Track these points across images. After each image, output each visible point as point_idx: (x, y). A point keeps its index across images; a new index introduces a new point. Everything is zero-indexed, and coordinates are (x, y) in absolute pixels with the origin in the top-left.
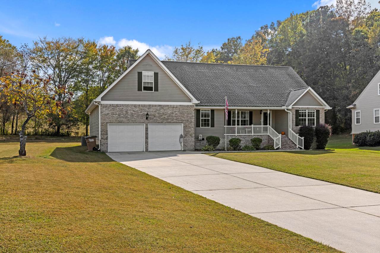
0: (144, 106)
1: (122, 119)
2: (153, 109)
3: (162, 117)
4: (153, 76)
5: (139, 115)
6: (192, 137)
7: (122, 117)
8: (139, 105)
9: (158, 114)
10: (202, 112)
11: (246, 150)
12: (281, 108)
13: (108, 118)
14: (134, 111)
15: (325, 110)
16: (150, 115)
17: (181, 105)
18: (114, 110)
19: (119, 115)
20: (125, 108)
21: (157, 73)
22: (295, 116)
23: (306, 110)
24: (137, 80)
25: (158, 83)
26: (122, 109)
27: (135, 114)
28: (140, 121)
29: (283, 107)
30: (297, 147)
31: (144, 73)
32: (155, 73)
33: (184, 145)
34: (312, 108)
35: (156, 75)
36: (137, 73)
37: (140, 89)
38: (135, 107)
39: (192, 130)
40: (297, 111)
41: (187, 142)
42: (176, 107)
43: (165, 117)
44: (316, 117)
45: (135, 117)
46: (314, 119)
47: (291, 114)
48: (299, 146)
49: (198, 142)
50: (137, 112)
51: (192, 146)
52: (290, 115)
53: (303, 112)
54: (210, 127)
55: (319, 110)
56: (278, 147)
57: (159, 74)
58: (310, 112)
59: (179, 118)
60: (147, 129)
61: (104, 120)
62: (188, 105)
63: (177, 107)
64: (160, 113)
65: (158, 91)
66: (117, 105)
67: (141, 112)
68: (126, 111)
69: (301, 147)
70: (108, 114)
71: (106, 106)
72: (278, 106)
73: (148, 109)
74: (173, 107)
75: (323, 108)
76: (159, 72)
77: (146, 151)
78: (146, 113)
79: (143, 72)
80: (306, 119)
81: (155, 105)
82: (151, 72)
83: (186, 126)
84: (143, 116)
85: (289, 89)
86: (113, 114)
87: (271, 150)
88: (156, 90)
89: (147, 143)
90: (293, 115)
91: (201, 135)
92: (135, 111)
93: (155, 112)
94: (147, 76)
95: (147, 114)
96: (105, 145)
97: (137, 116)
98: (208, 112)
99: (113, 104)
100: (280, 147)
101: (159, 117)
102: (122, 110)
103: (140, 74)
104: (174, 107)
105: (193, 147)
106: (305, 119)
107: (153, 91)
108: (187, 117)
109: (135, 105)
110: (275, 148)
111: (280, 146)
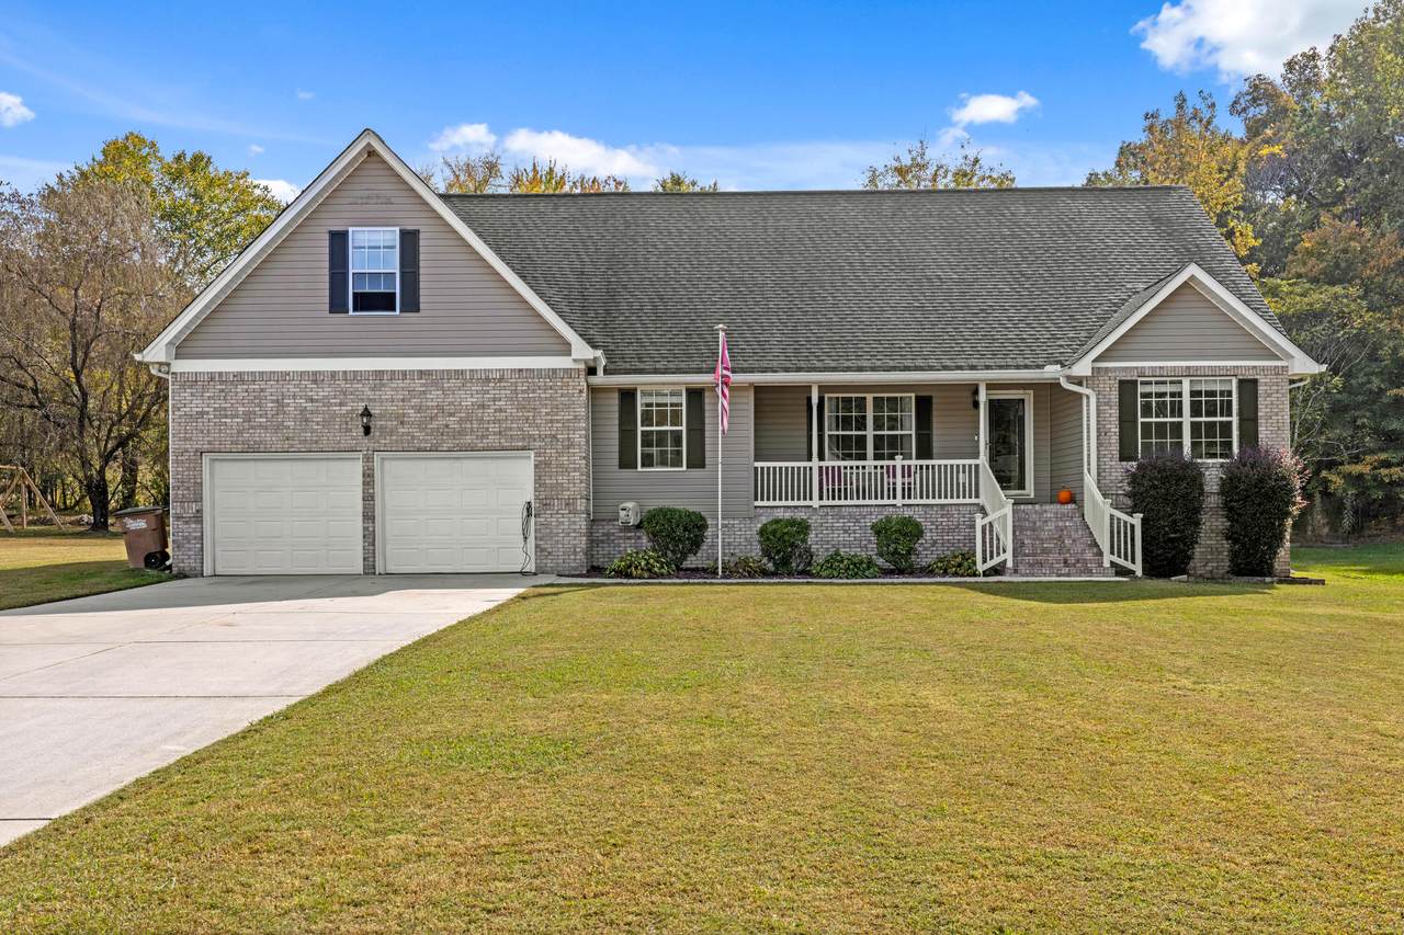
0: (356, 376)
1: (258, 435)
2: (395, 389)
3: (434, 425)
4: (398, 246)
5: (334, 416)
6: (575, 512)
7: (261, 426)
8: (334, 374)
9: (419, 409)
10: (649, 400)
11: (824, 574)
12: (1038, 376)
13: (202, 433)
14: (312, 400)
15: (1292, 382)
16: (382, 416)
17: (520, 370)
18: (225, 399)
19: (248, 417)
20: (271, 389)
21: (415, 233)
22: (1115, 412)
23: (1181, 382)
24: (327, 264)
25: (416, 275)
26: (262, 390)
27: (316, 412)
28: (339, 442)
29: (1048, 368)
30: (1107, 564)
31: (359, 236)
32: (404, 233)
33: (537, 546)
34: (1214, 373)
35: (409, 240)
36: (327, 236)
37: (337, 305)
38: (315, 382)
39: (575, 483)
40: (1127, 388)
41: (551, 535)
42: (501, 380)
43: (447, 426)
44: (1240, 414)
45: (318, 424)
46: (1231, 422)
47: (1093, 400)
48: (1115, 559)
49: (629, 538)
50: (325, 401)
51: (575, 553)
52: (1088, 406)
53: (1162, 389)
54: (684, 468)
55: (1255, 381)
56: (996, 560)
57: (421, 236)
58: (1204, 388)
59: (511, 429)
60: (368, 478)
61: (186, 439)
62: (554, 371)
63: (502, 377)
64: (428, 408)
65: (418, 310)
66: (239, 378)
67: (341, 405)
68: (277, 401)
69: (1128, 565)
70: (202, 414)
71: (192, 381)
72: (1026, 367)
73: (373, 389)
74: (485, 378)
75: (1278, 371)
76: (422, 229)
77: (365, 573)
78: (360, 407)
79: (351, 229)
80: (1180, 424)
81: (404, 373)
82: (385, 229)
83: (548, 464)
84: (351, 418)
85: (1129, 286)
86: (221, 413)
87: (956, 574)
88: (412, 304)
89: (369, 537)
90: (1106, 404)
91: (630, 505)
92: (317, 401)
93: (403, 400)
94: (369, 248)
95: (367, 413)
96: (189, 543)
97: (326, 423)
98: (675, 400)
99: (220, 374)
100: (1010, 564)
101: (421, 426)
102: (259, 397)
103: (339, 240)
104: (488, 380)
105: (580, 556)
106: (1178, 427)
107: (398, 312)
108: (551, 422)
109: (315, 373)
110: (980, 568)
111: (1008, 557)
